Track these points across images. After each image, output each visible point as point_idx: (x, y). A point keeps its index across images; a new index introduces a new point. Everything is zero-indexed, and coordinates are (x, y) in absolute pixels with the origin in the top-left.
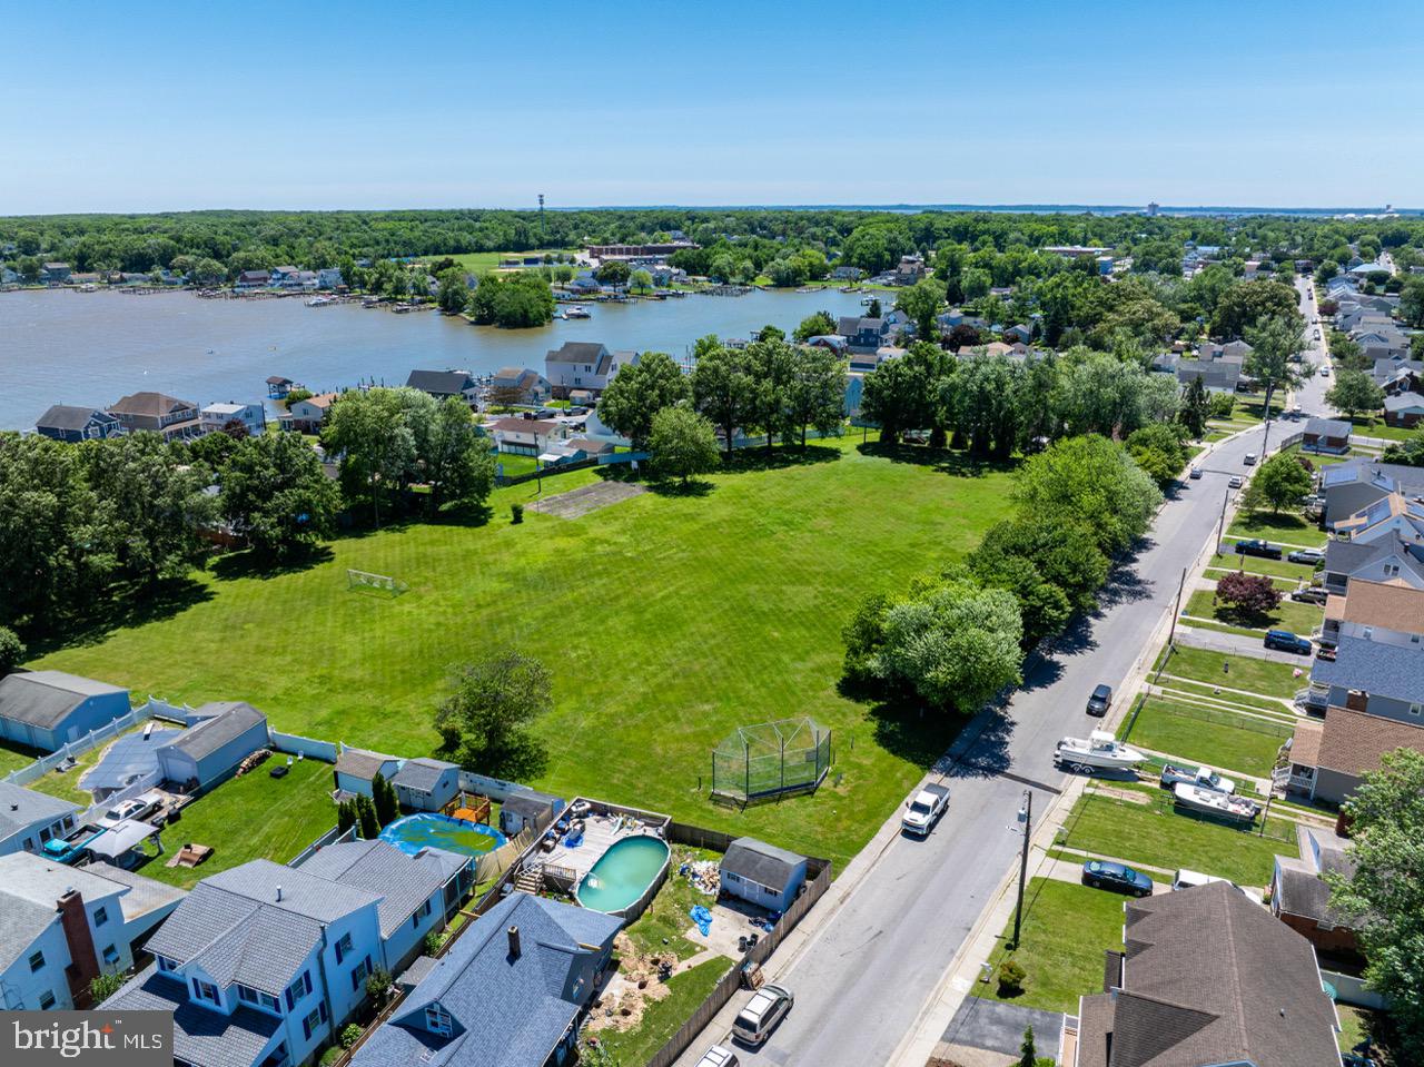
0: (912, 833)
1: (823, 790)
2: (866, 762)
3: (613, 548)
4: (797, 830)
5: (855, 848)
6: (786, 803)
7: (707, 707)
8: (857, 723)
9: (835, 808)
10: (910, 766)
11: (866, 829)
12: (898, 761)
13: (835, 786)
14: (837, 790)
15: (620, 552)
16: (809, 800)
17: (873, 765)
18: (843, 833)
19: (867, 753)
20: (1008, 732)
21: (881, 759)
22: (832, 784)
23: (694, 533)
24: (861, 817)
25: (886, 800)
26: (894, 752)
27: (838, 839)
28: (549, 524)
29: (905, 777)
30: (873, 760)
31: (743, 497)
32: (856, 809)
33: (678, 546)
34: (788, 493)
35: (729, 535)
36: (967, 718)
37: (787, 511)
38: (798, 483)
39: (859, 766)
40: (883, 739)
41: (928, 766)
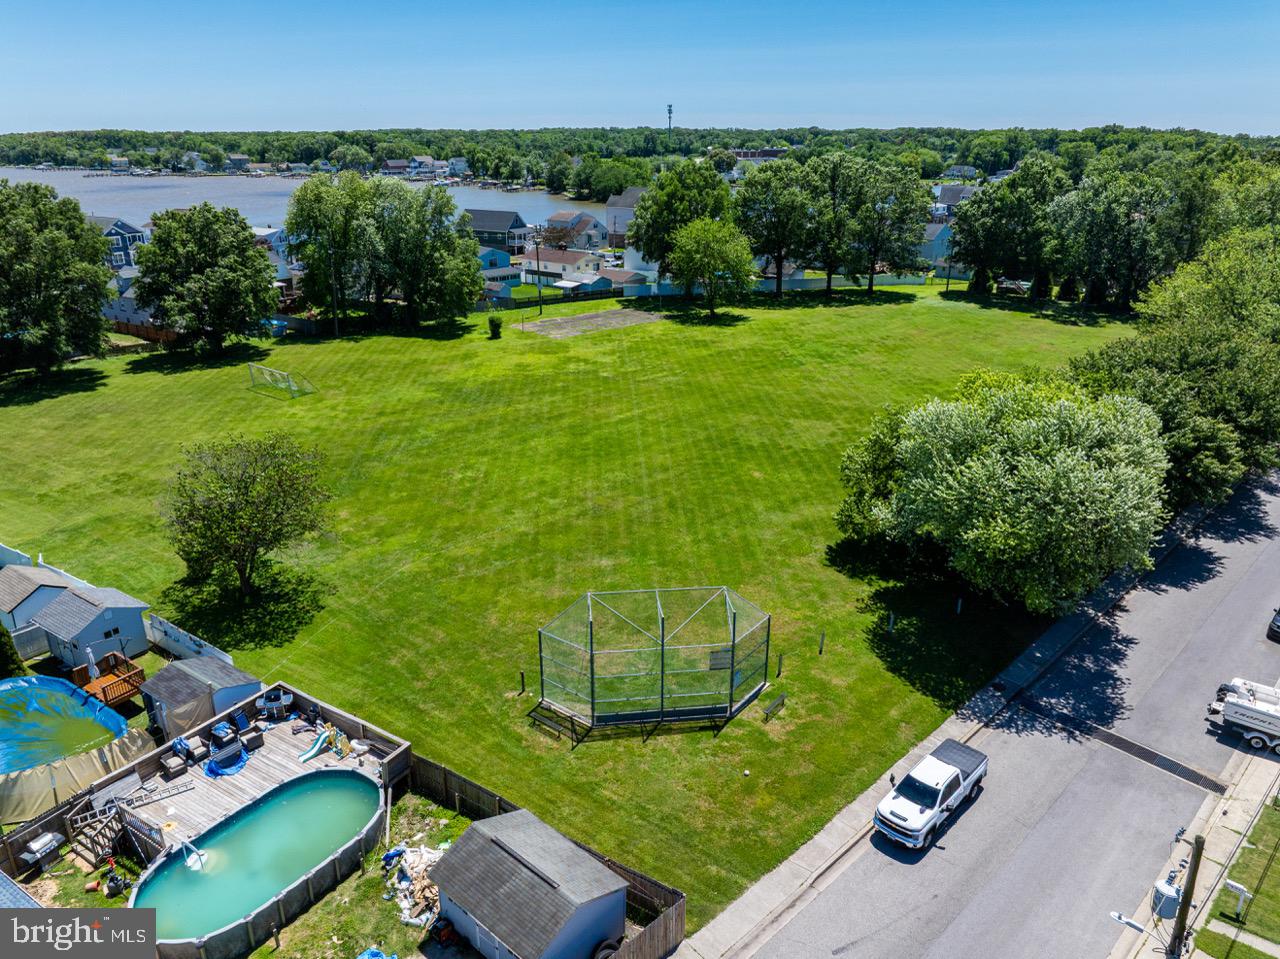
0: (892, 843)
1: (741, 725)
2: (838, 681)
3: (589, 367)
4: (660, 798)
5: (761, 859)
6: (662, 741)
7: (606, 562)
8: (841, 612)
9: (750, 764)
10: (917, 699)
11: (798, 820)
12: (898, 684)
13: (766, 720)
14: (767, 728)
15: (596, 372)
16: (707, 741)
17: (850, 689)
18: (750, 822)
19: (843, 665)
20: (1118, 656)
21: (866, 678)
22: (761, 714)
23: (699, 359)
24: (795, 790)
25: (856, 762)
26: (894, 669)
27: (734, 832)
28: (529, 341)
29: (906, 718)
30: (850, 680)
31: (777, 330)
32: (792, 772)
33: (671, 369)
34: (835, 329)
35: (743, 363)
36: (1040, 624)
37: (827, 345)
38: (852, 321)
39: (824, 687)
40: (883, 642)
41: (952, 701)
